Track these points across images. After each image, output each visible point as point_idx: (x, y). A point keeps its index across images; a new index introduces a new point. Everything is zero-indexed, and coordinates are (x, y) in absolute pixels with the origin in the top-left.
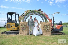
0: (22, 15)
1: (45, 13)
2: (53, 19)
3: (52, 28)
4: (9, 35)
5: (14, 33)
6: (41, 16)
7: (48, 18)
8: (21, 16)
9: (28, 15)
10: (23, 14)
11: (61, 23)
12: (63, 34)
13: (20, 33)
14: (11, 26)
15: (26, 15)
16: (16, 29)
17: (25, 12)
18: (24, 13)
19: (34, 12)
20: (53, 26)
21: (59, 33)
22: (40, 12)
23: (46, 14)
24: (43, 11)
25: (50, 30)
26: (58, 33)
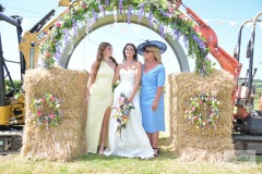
1: (194, 16)
10: (47, 17)
13: (29, 149)
15: (68, 25)
17: (61, 4)
18: (52, 12)
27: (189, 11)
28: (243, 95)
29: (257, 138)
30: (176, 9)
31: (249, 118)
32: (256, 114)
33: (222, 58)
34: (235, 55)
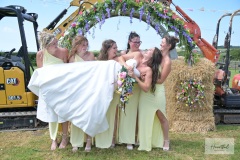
0: (57, 20)
5: (23, 123)
7: (199, 37)
8: (51, 26)
10: (61, 16)
14: (2, 87)
15: (82, 25)
17: (72, 4)
20: (226, 81)
22: (161, 6)
23: (187, 18)
25: (211, 107)
27: (178, 9)
29: (231, 111)
31: (225, 95)
32: (230, 92)
33: (204, 48)
34: (214, 44)
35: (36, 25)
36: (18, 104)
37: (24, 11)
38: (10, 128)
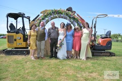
0: (36, 18)
2: (95, 27)
3: (91, 43)
4: (12, 56)
5: (21, 53)
6: (72, 20)
8: (34, 20)
9: (47, 19)
11: (108, 35)
12: (112, 54)
14: (15, 40)
15: (43, 19)
16: (24, 44)
17: (41, 13)
18: (39, 15)
19: (57, 13)
21: (105, 54)
22: (70, 13)
24: (75, 12)
26: (102, 54)
27: (78, 15)
28: (93, 39)
29: (97, 51)
30: (74, 14)
32: (97, 44)
34: (91, 27)
35: (29, 20)
36: (20, 46)
37: (24, 14)
38: (17, 54)
